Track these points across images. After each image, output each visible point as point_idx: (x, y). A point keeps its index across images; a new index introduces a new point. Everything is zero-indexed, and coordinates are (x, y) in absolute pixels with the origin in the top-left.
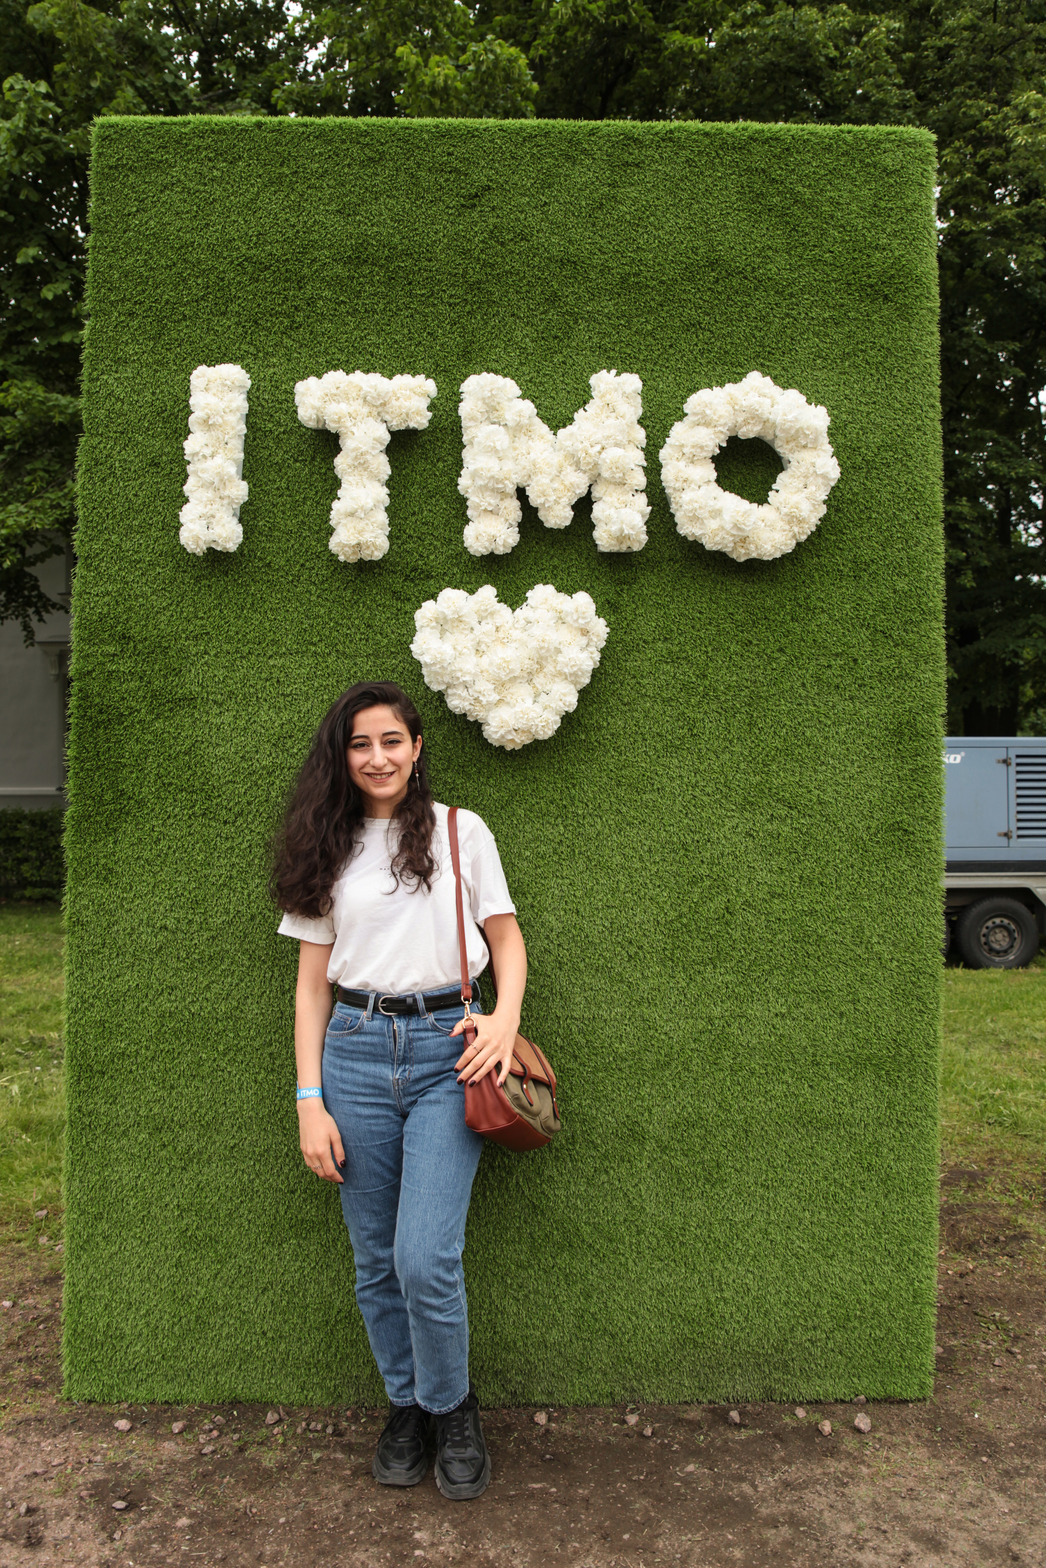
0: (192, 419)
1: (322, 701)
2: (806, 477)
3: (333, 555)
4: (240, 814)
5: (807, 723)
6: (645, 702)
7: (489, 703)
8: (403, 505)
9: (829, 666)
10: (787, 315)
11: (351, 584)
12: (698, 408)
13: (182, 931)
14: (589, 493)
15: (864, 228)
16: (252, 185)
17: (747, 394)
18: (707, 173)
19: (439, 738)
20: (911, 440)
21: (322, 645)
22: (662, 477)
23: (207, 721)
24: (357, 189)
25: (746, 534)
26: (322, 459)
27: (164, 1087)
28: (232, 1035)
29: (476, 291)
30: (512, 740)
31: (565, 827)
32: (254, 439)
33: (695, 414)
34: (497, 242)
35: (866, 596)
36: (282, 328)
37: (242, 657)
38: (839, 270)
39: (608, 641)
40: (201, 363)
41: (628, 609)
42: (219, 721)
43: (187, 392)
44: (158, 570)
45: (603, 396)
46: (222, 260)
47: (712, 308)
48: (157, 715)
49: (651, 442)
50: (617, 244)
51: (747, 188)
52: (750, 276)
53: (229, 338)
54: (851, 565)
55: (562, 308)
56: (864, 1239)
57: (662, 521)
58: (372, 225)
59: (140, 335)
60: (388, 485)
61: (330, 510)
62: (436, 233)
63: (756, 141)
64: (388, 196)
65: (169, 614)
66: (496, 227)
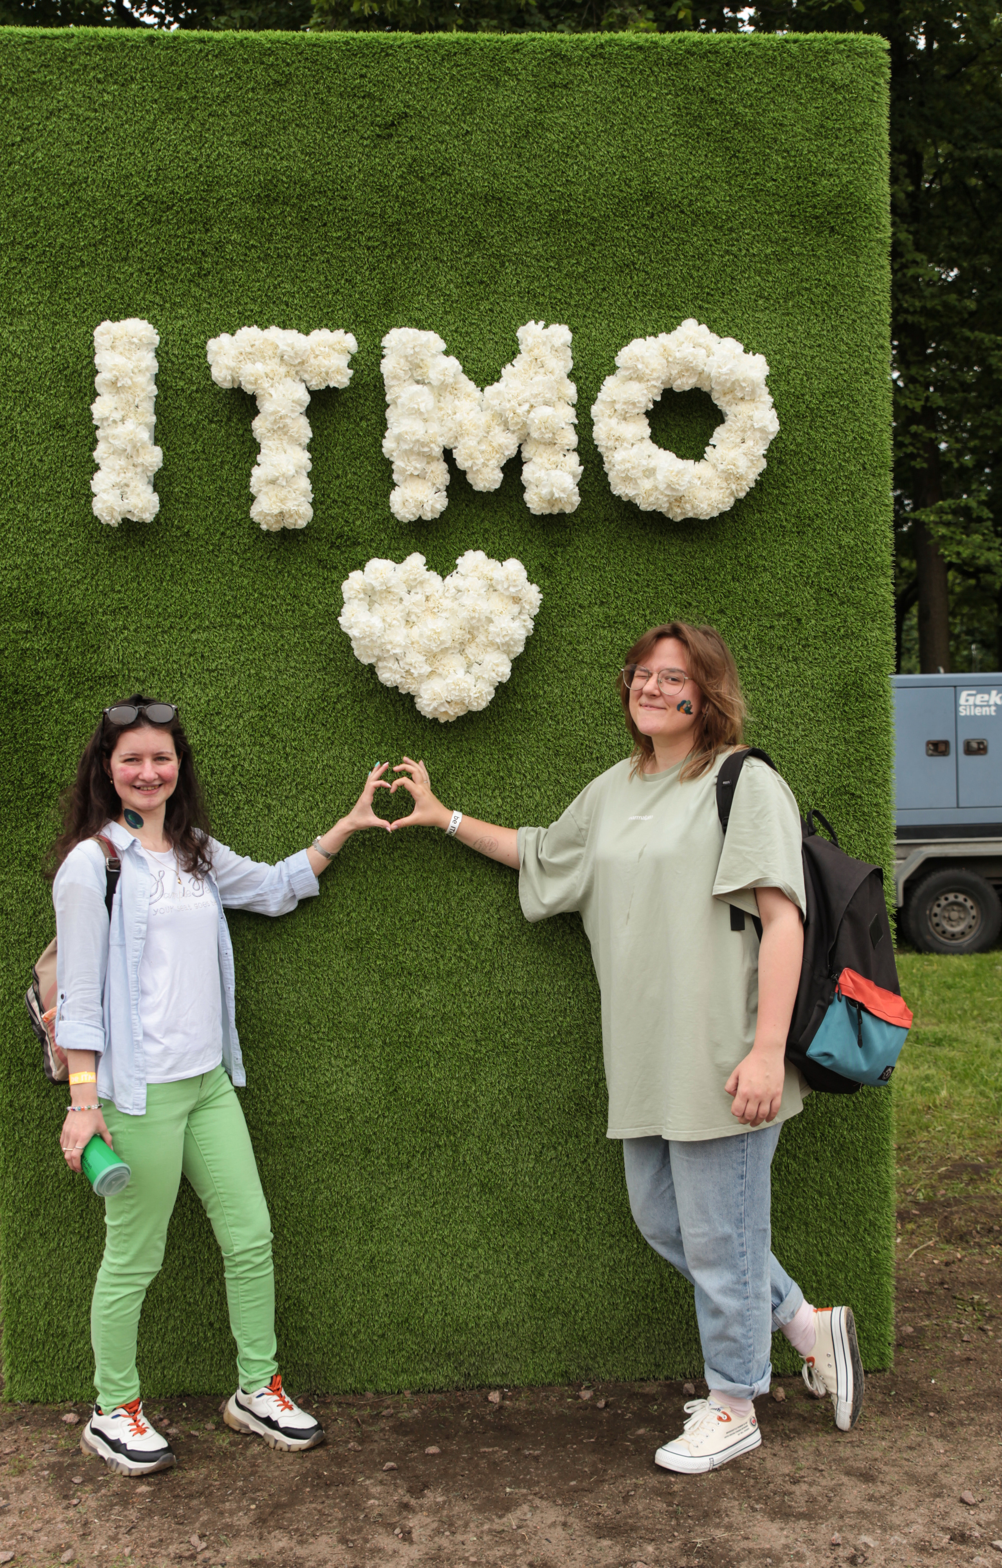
0: (98, 379)
1: (249, 676)
2: (744, 431)
3: (254, 523)
6: (582, 669)
7: (420, 675)
8: (326, 468)
9: (772, 627)
10: (727, 252)
11: (274, 553)
12: (630, 361)
14: (519, 452)
15: (809, 152)
16: (148, 112)
17: (681, 345)
18: (641, 94)
19: (371, 712)
20: (858, 385)
21: (246, 617)
22: (594, 435)
24: (263, 117)
25: (680, 494)
26: (239, 420)
29: (396, 233)
30: (445, 713)
31: (503, 799)
32: (166, 399)
33: (627, 368)
34: (417, 176)
35: (810, 553)
36: (189, 276)
37: (164, 632)
38: (782, 201)
39: (543, 607)
40: (103, 317)
41: (563, 572)
43: (91, 348)
44: (70, 541)
45: (530, 350)
46: (119, 198)
47: (647, 247)
48: (77, 694)
49: (584, 395)
50: (545, 177)
51: (683, 110)
52: (687, 210)
53: (132, 287)
54: (793, 520)
55: (487, 250)
56: (818, 1210)
57: (596, 479)
58: (281, 159)
59: (34, 283)
60: (310, 448)
61: (249, 475)
62: (350, 167)
63: (692, 55)
64: (297, 125)
65: (83, 587)
66: (415, 160)
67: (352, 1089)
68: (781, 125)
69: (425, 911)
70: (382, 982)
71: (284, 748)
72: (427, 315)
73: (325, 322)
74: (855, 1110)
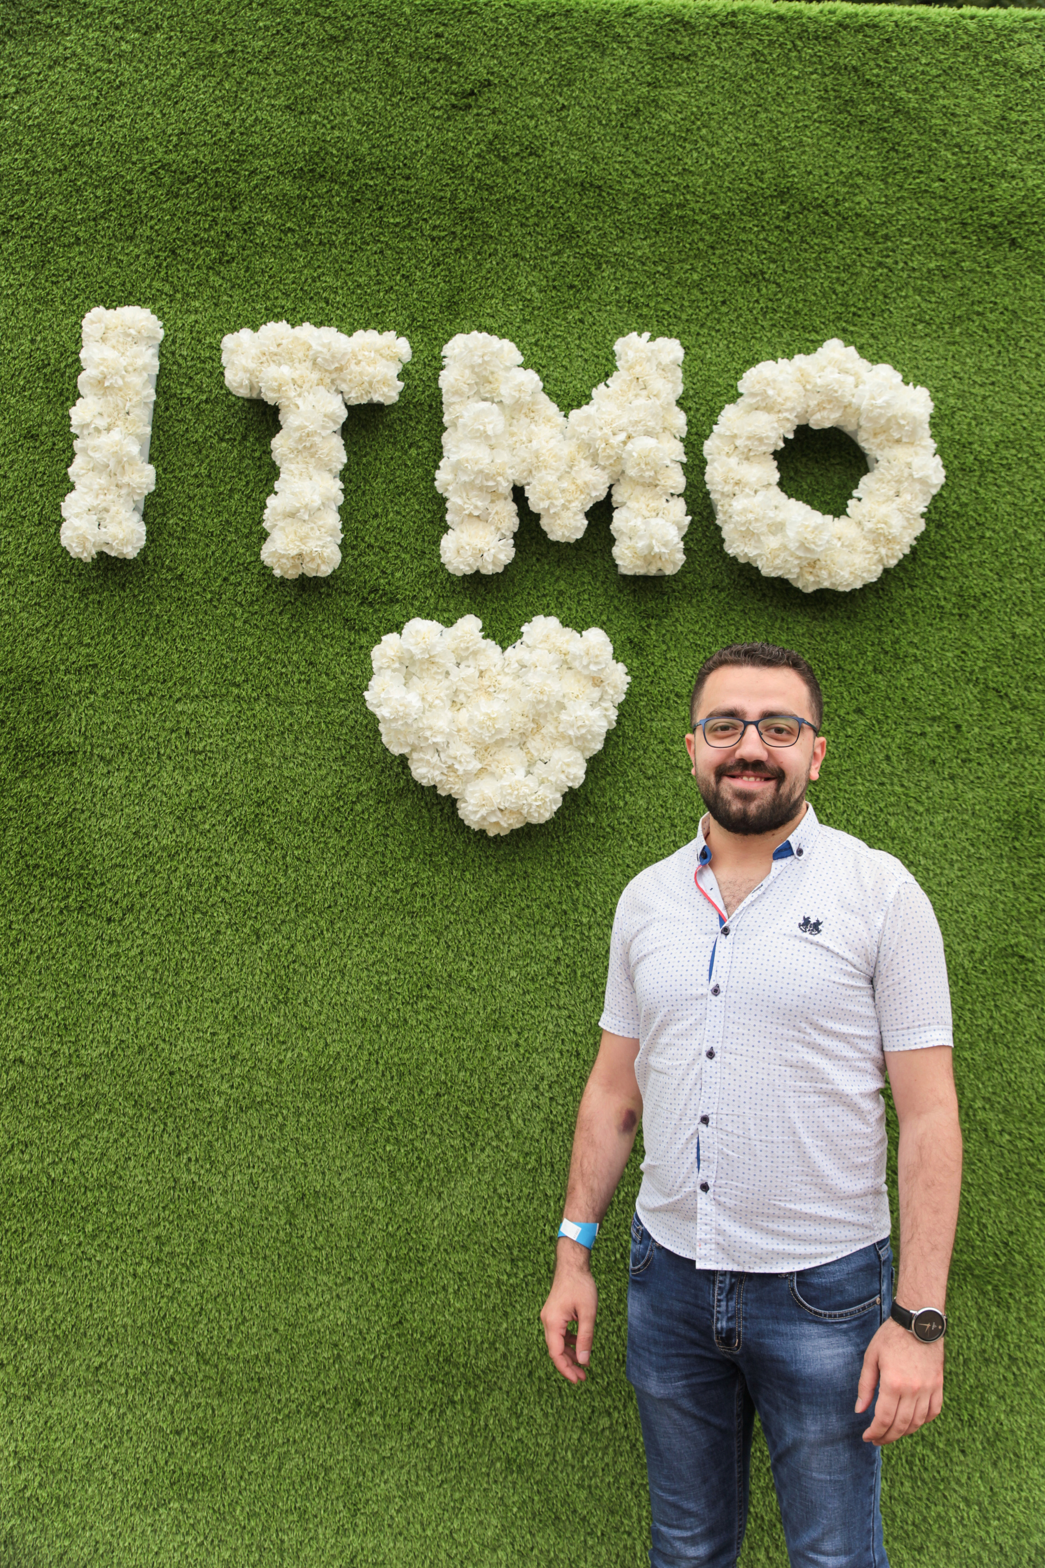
0: (82, 378)
1: (245, 762)
2: (899, 482)
3: (265, 567)
4: (130, 909)
5: (891, 810)
6: (676, 776)
7: (466, 772)
8: (362, 504)
9: (923, 734)
10: (880, 264)
11: (289, 606)
12: (758, 386)
13: (44, 1066)
14: (609, 496)
15: (987, 148)
16: (174, 66)
17: (823, 369)
18: (780, 71)
19: (399, 816)
21: (247, 686)
22: (707, 478)
23: (90, 784)
24: (314, 78)
25: (816, 557)
26: (257, 439)
27: (6, 1282)
28: (104, 1210)
29: (468, 222)
30: (497, 824)
31: (564, 940)
32: (167, 409)
33: (753, 395)
34: (498, 156)
35: (975, 641)
36: (208, 262)
37: (141, 699)
38: (952, 205)
39: (629, 694)
40: (97, 303)
41: (657, 651)
42: (105, 784)
43: (78, 341)
44: (32, 578)
45: (631, 367)
46: (130, 165)
47: (780, 253)
48: (23, 772)
49: (694, 430)
50: (656, 164)
51: (831, 93)
52: (831, 210)
53: (136, 271)
54: (954, 600)
55: (580, 247)
56: (964, 1526)
57: (705, 536)
58: (333, 128)
59: (16, 261)
60: (344, 476)
61: (264, 507)
62: (416, 141)
63: (845, 29)
64: (355, 89)
65: (43, 637)
66: (496, 137)
67: (342, 1318)
68: (952, 114)
69: (454, 1083)
70: (392, 1174)
71: (284, 857)
72: (500, 323)
73: (373, 325)
74: (1016, 1385)
